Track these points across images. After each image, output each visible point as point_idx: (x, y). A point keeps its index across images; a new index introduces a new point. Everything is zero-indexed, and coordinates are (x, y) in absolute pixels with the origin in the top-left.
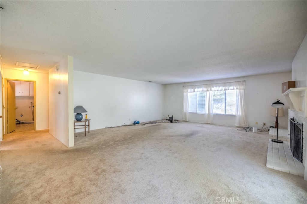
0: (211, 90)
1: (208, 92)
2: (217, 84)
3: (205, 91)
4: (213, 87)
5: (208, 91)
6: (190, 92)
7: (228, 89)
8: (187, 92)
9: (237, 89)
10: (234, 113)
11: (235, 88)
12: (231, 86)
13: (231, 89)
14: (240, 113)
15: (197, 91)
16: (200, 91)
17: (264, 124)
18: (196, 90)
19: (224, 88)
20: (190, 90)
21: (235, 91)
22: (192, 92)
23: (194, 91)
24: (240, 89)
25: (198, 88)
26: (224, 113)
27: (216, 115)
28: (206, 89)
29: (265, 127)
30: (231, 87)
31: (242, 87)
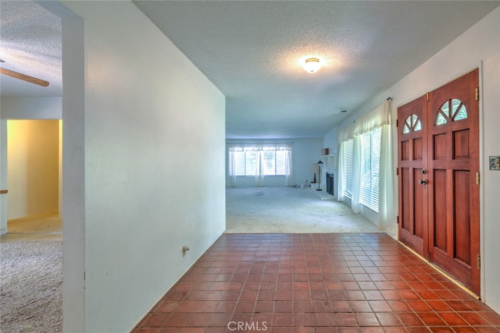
0: (262, 150)
1: (259, 152)
2: (269, 143)
3: (255, 151)
4: (264, 147)
5: (259, 150)
6: (238, 151)
7: (279, 150)
8: (234, 151)
9: (286, 150)
10: (284, 174)
11: (285, 149)
12: (281, 146)
13: (282, 150)
14: (289, 173)
15: (247, 151)
16: (250, 151)
17: (307, 181)
18: (245, 149)
19: (274, 149)
20: (237, 148)
21: (284, 151)
22: (240, 151)
23: (243, 151)
24: (289, 150)
25: (248, 147)
26: (274, 174)
27: (266, 177)
28: (256, 149)
29: (307, 183)
30: (281, 148)
31: (290, 149)
